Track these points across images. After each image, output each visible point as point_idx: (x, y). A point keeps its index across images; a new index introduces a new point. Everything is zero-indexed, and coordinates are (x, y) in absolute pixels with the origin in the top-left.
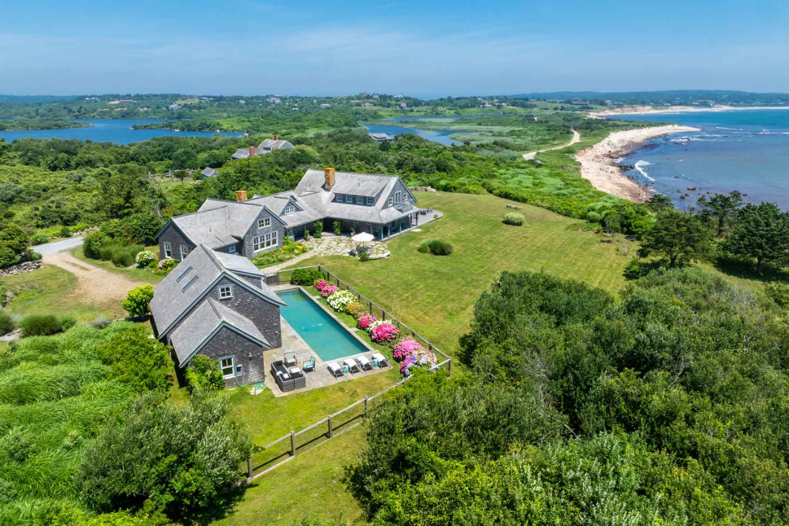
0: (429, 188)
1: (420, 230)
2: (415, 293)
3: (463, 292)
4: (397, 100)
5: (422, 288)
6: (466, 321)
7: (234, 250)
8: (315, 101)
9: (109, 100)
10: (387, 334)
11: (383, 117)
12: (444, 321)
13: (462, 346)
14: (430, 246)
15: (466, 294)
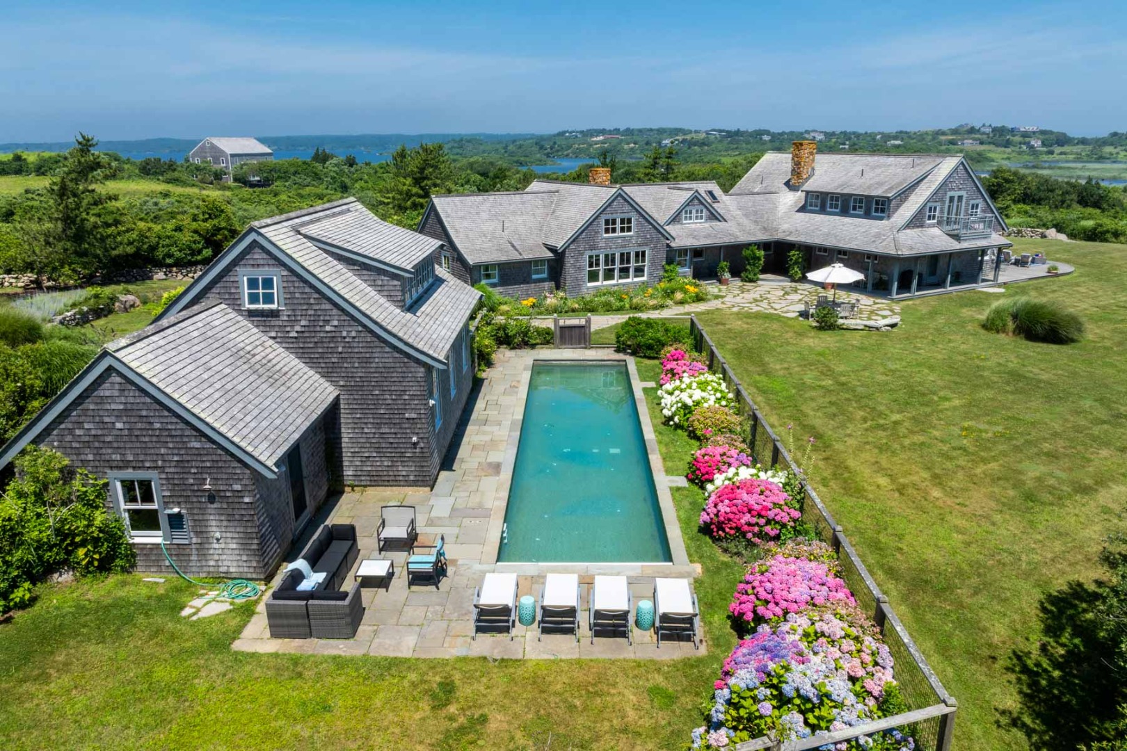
0: (1052, 233)
1: (1002, 290)
2: (927, 415)
3: (1094, 439)
4: (1025, 135)
5: (955, 408)
6: (1087, 533)
7: (545, 275)
8: (879, 137)
9: (592, 136)
10: (747, 518)
11: (993, 161)
12: (998, 518)
13: (1052, 630)
14: (1015, 317)
15: (1107, 444)
